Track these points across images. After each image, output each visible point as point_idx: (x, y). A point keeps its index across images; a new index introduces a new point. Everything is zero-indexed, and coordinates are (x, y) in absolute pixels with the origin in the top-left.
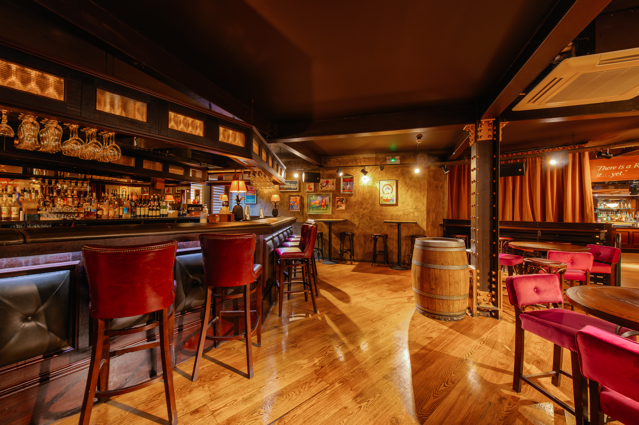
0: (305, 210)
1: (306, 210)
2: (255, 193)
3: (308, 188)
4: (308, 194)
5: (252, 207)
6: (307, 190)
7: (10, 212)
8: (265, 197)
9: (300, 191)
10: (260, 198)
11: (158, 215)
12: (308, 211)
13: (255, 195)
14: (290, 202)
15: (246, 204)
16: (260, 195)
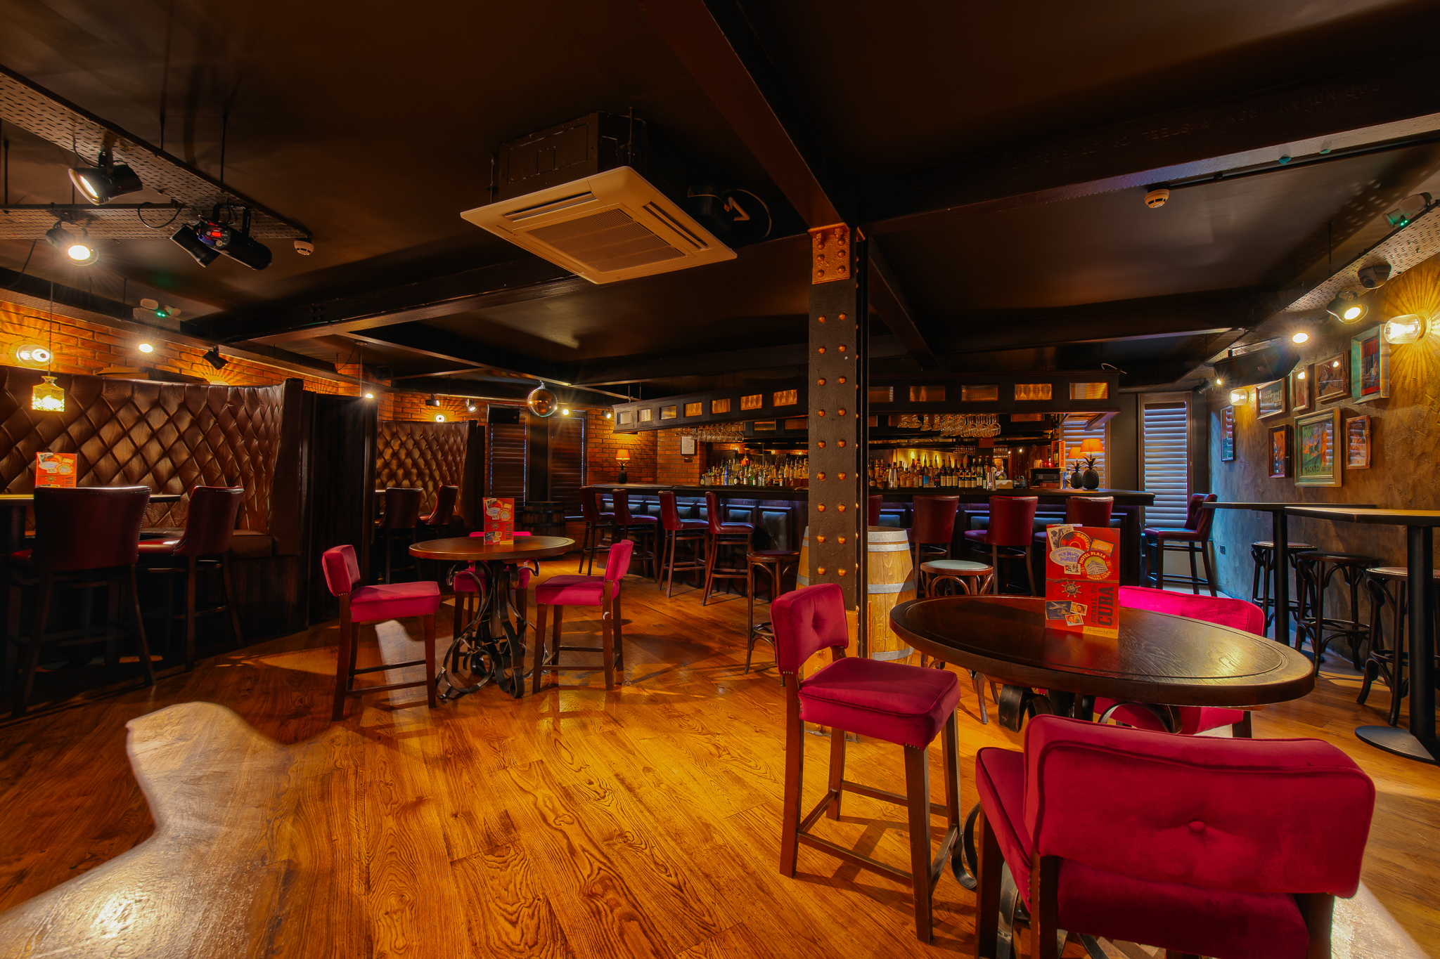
1: (1295, 473)
3: (1300, 399)
4: (1297, 422)
5: (1231, 469)
6: (1298, 406)
8: (1245, 441)
9: (1287, 411)
10: (1239, 444)
12: (1298, 476)
13: (1233, 435)
14: (1273, 451)
15: (1225, 462)
16: (1238, 435)
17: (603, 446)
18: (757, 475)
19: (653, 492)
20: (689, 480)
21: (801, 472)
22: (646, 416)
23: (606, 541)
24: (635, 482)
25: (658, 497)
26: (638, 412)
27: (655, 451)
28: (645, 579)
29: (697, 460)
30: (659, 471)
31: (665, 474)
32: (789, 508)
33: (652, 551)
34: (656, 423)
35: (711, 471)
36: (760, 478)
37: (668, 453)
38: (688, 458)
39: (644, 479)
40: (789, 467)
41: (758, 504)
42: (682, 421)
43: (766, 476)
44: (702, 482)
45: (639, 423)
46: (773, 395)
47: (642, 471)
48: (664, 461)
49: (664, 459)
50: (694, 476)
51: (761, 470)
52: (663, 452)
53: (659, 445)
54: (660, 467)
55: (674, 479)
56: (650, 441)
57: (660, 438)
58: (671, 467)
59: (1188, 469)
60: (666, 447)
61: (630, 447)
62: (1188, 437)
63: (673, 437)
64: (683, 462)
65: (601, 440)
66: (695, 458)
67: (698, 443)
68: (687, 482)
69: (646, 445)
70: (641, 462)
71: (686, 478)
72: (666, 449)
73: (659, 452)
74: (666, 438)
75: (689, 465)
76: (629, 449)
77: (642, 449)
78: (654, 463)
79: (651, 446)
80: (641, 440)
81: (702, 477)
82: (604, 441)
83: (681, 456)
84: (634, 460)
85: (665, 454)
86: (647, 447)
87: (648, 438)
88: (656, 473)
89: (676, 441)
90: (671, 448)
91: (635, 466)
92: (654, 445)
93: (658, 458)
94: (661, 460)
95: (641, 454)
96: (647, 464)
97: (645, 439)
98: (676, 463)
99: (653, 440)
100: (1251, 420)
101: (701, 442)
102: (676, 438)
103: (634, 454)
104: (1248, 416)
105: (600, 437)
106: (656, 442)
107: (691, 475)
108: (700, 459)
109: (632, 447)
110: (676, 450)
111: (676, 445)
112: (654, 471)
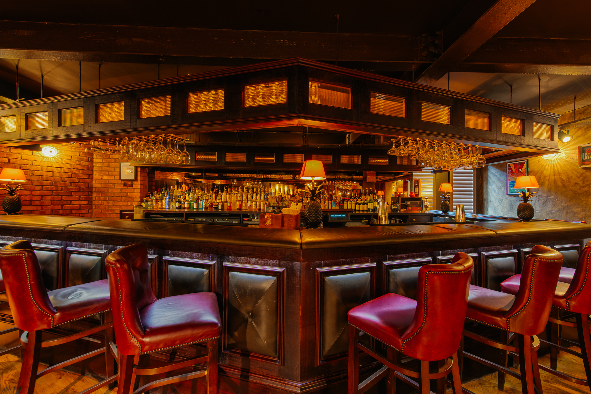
7: (260, 205)
8: (547, 183)
11: (365, 209)
15: (510, 195)
18: (198, 199)
20: (129, 203)
21: (237, 197)
26: (27, 117)
27: (90, 176)
29: (137, 185)
30: (94, 194)
31: (102, 198)
32: (281, 270)
34: (53, 132)
35: (153, 195)
36: (200, 202)
37: (105, 177)
38: (127, 184)
39: (74, 202)
41: (221, 258)
43: (207, 200)
46: (244, 90)
47: (71, 195)
48: (100, 186)
49: (101, 184)
50: (135, 200)
51: (202, 196)
52: (100, 177)
53: (95, 166)
54: (97, 191)
55: (112, 202)
56: (84, 166)
57: (97, 156)
58: (109, 191)
59: (473, 198)
60: (103, 170)
61: (55, 170)
62: (473, 180)
63: (111, 163)
64: (122, 186)
65: (7, 159)
66: (135, 182)
67: (139, 169)
68: (127, 205)
69: (78, 163)
70: (71, 185)
71: (125, 203)
72: (103, 172)
73: (95, 177)
74: (104, 158)
75: (128, 190)
76: (53, 172)
77: (72, 173)
78: (88, 187)
79: (84, 167)
80: (69, 160)
81: (143, 200)
82: (12, 161)
83: (120, 181)
84: (60, 183)
85: (102, 178)
86: (80, 164)
87: (78, 155)
88: (92, 198)
89: (115, 162)
90: (108, 172)
91: (62, 189)
92: (88, 166)
93: (94, 182)
94: (98, 185)
95: (72, 177)
96: (80, 188)
97: (74, 157)
98: (114, 188)
99: (87, 158)
100: (560, 169)
101: (143, 168)
102: (114, 164)
103: (61, 177)
104: (554, 166)
105: (5, 156)
106: (92, 161)
107: (132, 199)
108: (140, 185)
109: (58, 169)
110: (115, 176)
111: (115, 171)
112: (89, 195)
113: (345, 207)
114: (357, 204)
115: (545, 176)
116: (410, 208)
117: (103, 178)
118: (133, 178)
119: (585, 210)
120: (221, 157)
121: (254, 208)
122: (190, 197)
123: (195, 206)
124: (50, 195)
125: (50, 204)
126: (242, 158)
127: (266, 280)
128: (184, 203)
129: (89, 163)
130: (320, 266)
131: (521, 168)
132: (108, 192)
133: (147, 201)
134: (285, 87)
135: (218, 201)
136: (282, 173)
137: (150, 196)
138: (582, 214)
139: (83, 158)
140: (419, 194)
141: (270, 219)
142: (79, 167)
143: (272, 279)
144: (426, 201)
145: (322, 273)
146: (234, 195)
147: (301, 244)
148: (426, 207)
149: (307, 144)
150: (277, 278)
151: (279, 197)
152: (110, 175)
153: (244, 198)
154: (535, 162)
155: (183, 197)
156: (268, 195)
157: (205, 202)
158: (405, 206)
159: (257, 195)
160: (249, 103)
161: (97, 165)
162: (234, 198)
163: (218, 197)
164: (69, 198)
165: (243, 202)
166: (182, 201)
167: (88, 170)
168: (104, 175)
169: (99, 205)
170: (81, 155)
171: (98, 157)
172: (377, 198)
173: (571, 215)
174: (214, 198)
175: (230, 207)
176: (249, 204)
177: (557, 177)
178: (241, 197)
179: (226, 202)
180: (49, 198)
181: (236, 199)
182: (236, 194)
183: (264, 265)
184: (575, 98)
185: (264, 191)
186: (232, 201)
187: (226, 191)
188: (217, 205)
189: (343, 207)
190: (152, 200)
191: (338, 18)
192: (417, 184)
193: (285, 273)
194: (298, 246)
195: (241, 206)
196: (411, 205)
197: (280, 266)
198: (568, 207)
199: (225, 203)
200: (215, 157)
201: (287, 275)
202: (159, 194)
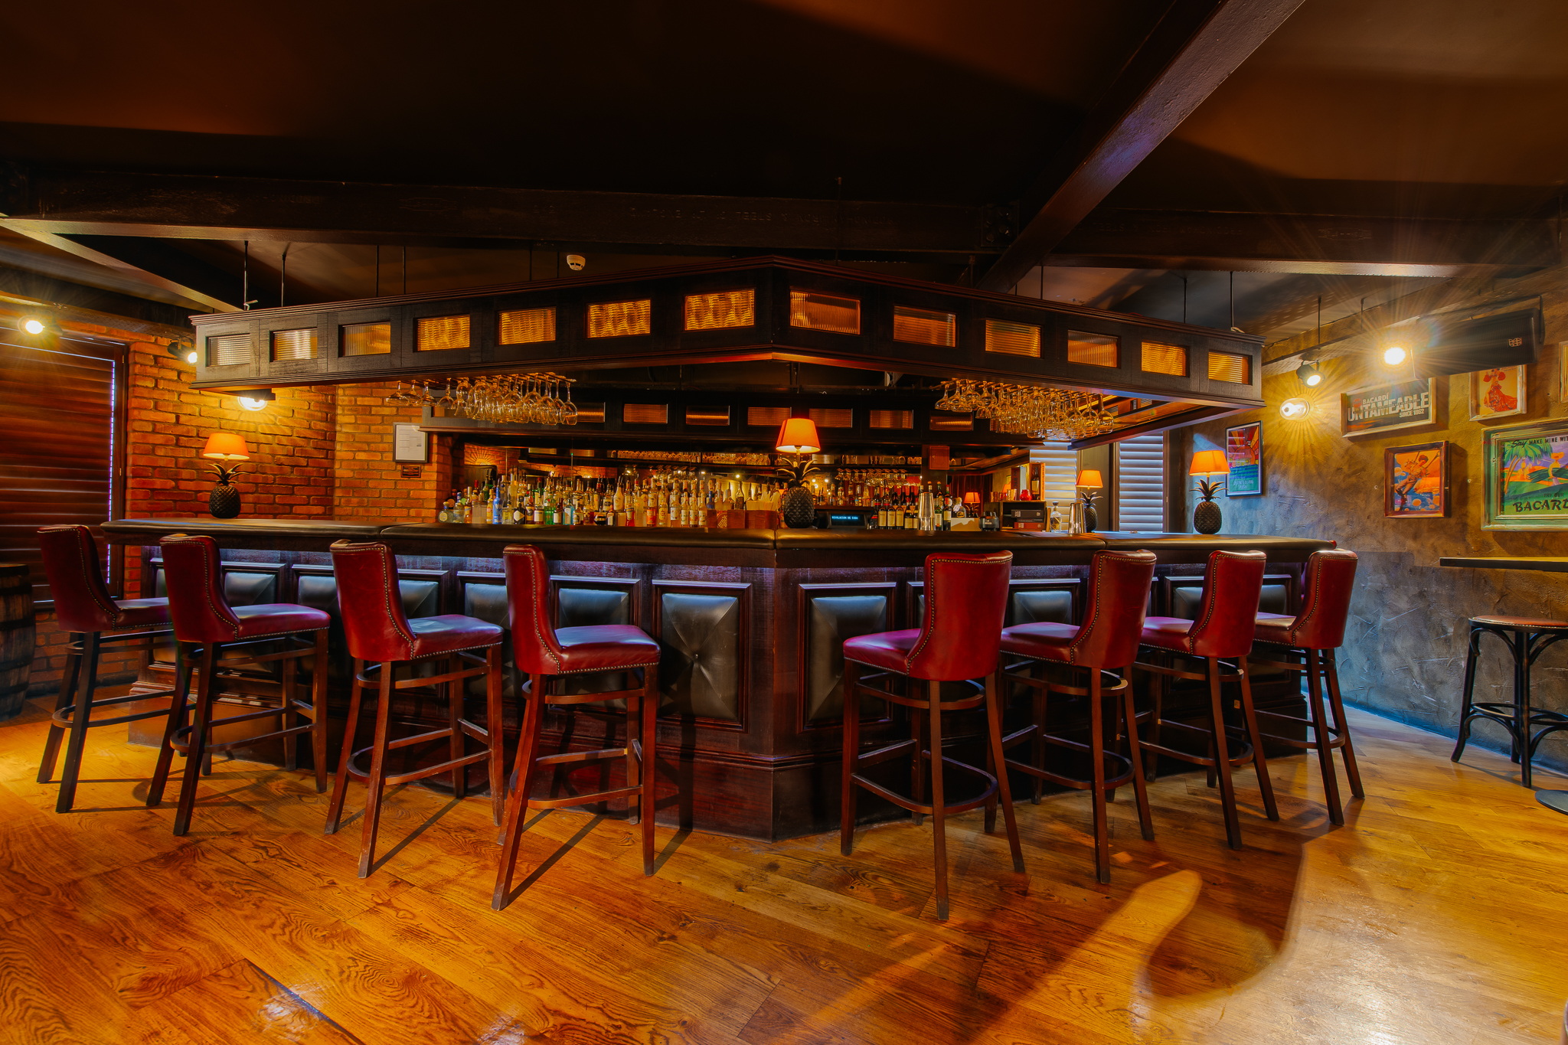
0: (1472, 509)
1: (1476, 509)
2: (1257, 458)
3: (1491, 402)
4: (1488, 435)
5: (1249, 507)
6: (1487, 412)
8: (1293, 469)
9: (1442, 422)
10: (1274, 473)
12: (1488, 513)
13: (1258, 462)
14: (1394, 480)
15: (1233, 497)
16: (1275, 462)
17: (179, 430)
18: (561, 504)
19: (318, 542)
20: (413, 512)
21: (646, 500)
22: (300, 345)
23: (159, 672)
24: (275, 516)
25: (330, 556)
26: (272, 336)
27: (329, 453)
28: (288, 777)
29: (431, 474)
30: (338, 493)
31: (355, 500)
32: (745, 586)
33: (309, 701)
34: (329, 366)
35: (462, 496)
36: (567, 511)
37: (361, 456)
38: (411, 470)
39: (297, 509)
40: (623, 491)
41: (649, 573)
42: (409, 361)
43: (581, 506)
44: (444, 517)
45: (276, 365)
46: (683, 301)
47: (293, 494)
48: (351, 474)
49: (353, 470)
50: (425, 505)
51: (570, 497)
52: (350, 455)
53: (340, 431)
54: (343, 485)
55: (375, 509)
56: (317, 431)
57: (343, 410)
58: (370, 485)
59: (1164, 505)
60: (357, 439)
61: (262, 439)
62: (1164, 466)
63: (374, 425)
64: (398, 476)
65: (174, 416)
66: (426, 467)
67: (435, 439)
68: (408, 516)
69: (306, 424)
70: (292, 472)
71: (404, 512)
72: (357, 444)
73: (339, 455)
74: (358, 414)
75: (411, 484)
76: (259, 444)
77: (295, 446)
78: (326, 477)
79: (318, 433)
80: (288, 417)
81: (443, 506)
82: (183, 419)
83: (394, 463)
84: (271, 467)
85: (354, 458)
86: (310, 428)
87: (307, 408)
88: (332, 501)
89: (382, 423)
90: (368, 444)
91: (275, 480)
92: (326, 432)
93: (337, 466)
94: (345, 472)
95: (293, 455)
96: (309, 478)
97: (298, 413)
98: (381, 479)
99: (324, 415)
100: (1313, 440)
101: (442, 435)
102: (380, 427)
103: (273, 455)
104: (1304, 435)
105: (170, 409)
106: (333, 421)
107: (419, 503)
108: (438, 472)
109: (267, 438)
110: (382, 452)
111: (382, 442)
112: (326, 495)
113: (882, 524)
114: (906, 515)
115: (1290, 456)
116: (1021, 525)
117: (357, 458)
118: (422, 457)
119: (1352, 522)
120: (615, 414)
121: (683, 523)
122: (543, 499)
123: (556, 519)
124: (252, 493)
125: (253, 511)
126: (658, 415)
127: (722, 603)
128: (532, 513)
129: (328, 425)
130: (805, 581)
131: (1251, 438)
132: (367, 487)
133: (452, 508)
134: (751, 299)
135: (605, 508)
136: (746, 449)
137: (458, 497)
138: (1348, 530)
139: (316, 413)
140: (1039, 495)
141: (725, 517)
142: (308, 433)
143: (730, 600)
144: (1055, 510)
145: (807, 591)
146: (640, 495)
147: (775, 542)
148: (1054, 521)
149: (798, 386)
150: (739, 599)
151: (737, 500)
152: (372, 451)
153: (662, 502)
154: (1273, 425)
155: (530, 500)
156: (713, 495)
157: (576, 511)
158: (1013, 521)
159: (689, 496)
160: (692, 324)
161: (344, 430)
162: (638, 501)
163: (604, 501)
164: (289, 500)
165: (660, 510)
166: (527, 508)
167: (325, 439)
168: (359, 451)
169: (347, 515)
170: (312, 408)
171: (346, 412)
172: (950, 505)
173: (1331, 533)
174: (596, 503)
175: (632, 521)
176: (672, 516)
177: (1309, 456)
178: (655, 501)
179: (623, 511)
180: (250, 498)
181: (644, 504)
182: (644, 493)
183: (718, 581)
184: (1319, 301)
185: (705, 488)
186: (636, 510)
187: (622, 486)
188: (604, 517)
189: (878, 523)
190: (462, 506)
191: (840, 183)
192: (1036, 474)
193: (751, 591)
194: (770, 544)
195: (654, 519)
196: (1023, 519)
197: (743, 581)
198: (1327, 516)
199: (621, 514)
200: (602, 414)
201: (754, 594)
202: (477, 494)
